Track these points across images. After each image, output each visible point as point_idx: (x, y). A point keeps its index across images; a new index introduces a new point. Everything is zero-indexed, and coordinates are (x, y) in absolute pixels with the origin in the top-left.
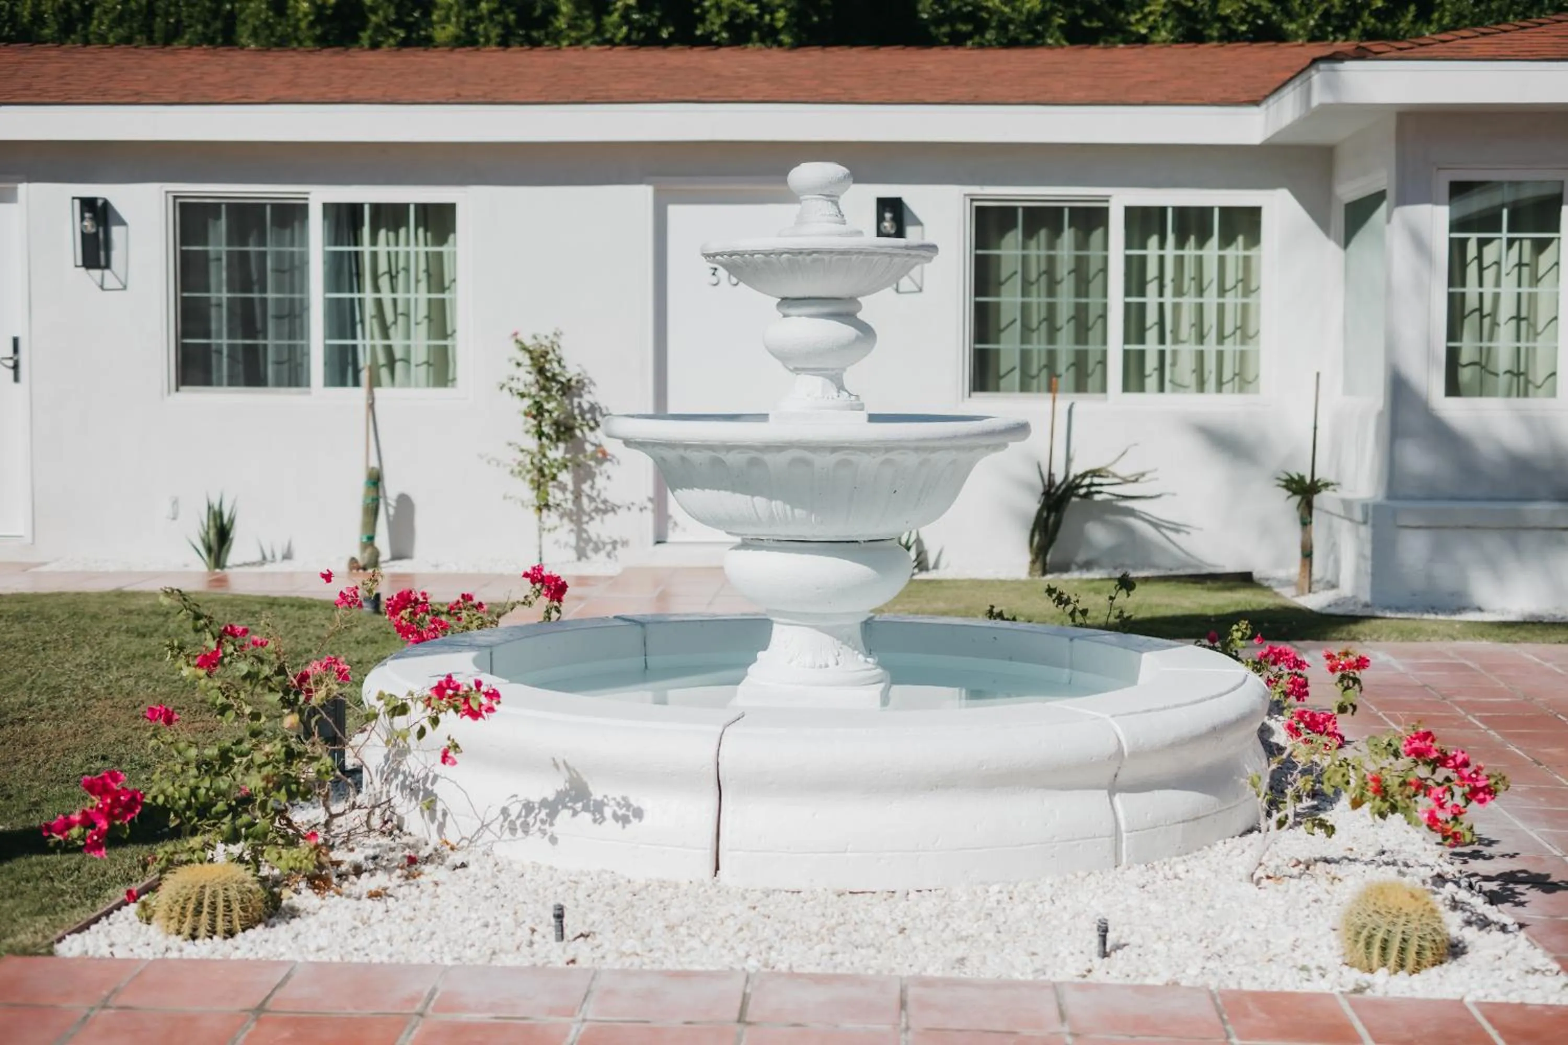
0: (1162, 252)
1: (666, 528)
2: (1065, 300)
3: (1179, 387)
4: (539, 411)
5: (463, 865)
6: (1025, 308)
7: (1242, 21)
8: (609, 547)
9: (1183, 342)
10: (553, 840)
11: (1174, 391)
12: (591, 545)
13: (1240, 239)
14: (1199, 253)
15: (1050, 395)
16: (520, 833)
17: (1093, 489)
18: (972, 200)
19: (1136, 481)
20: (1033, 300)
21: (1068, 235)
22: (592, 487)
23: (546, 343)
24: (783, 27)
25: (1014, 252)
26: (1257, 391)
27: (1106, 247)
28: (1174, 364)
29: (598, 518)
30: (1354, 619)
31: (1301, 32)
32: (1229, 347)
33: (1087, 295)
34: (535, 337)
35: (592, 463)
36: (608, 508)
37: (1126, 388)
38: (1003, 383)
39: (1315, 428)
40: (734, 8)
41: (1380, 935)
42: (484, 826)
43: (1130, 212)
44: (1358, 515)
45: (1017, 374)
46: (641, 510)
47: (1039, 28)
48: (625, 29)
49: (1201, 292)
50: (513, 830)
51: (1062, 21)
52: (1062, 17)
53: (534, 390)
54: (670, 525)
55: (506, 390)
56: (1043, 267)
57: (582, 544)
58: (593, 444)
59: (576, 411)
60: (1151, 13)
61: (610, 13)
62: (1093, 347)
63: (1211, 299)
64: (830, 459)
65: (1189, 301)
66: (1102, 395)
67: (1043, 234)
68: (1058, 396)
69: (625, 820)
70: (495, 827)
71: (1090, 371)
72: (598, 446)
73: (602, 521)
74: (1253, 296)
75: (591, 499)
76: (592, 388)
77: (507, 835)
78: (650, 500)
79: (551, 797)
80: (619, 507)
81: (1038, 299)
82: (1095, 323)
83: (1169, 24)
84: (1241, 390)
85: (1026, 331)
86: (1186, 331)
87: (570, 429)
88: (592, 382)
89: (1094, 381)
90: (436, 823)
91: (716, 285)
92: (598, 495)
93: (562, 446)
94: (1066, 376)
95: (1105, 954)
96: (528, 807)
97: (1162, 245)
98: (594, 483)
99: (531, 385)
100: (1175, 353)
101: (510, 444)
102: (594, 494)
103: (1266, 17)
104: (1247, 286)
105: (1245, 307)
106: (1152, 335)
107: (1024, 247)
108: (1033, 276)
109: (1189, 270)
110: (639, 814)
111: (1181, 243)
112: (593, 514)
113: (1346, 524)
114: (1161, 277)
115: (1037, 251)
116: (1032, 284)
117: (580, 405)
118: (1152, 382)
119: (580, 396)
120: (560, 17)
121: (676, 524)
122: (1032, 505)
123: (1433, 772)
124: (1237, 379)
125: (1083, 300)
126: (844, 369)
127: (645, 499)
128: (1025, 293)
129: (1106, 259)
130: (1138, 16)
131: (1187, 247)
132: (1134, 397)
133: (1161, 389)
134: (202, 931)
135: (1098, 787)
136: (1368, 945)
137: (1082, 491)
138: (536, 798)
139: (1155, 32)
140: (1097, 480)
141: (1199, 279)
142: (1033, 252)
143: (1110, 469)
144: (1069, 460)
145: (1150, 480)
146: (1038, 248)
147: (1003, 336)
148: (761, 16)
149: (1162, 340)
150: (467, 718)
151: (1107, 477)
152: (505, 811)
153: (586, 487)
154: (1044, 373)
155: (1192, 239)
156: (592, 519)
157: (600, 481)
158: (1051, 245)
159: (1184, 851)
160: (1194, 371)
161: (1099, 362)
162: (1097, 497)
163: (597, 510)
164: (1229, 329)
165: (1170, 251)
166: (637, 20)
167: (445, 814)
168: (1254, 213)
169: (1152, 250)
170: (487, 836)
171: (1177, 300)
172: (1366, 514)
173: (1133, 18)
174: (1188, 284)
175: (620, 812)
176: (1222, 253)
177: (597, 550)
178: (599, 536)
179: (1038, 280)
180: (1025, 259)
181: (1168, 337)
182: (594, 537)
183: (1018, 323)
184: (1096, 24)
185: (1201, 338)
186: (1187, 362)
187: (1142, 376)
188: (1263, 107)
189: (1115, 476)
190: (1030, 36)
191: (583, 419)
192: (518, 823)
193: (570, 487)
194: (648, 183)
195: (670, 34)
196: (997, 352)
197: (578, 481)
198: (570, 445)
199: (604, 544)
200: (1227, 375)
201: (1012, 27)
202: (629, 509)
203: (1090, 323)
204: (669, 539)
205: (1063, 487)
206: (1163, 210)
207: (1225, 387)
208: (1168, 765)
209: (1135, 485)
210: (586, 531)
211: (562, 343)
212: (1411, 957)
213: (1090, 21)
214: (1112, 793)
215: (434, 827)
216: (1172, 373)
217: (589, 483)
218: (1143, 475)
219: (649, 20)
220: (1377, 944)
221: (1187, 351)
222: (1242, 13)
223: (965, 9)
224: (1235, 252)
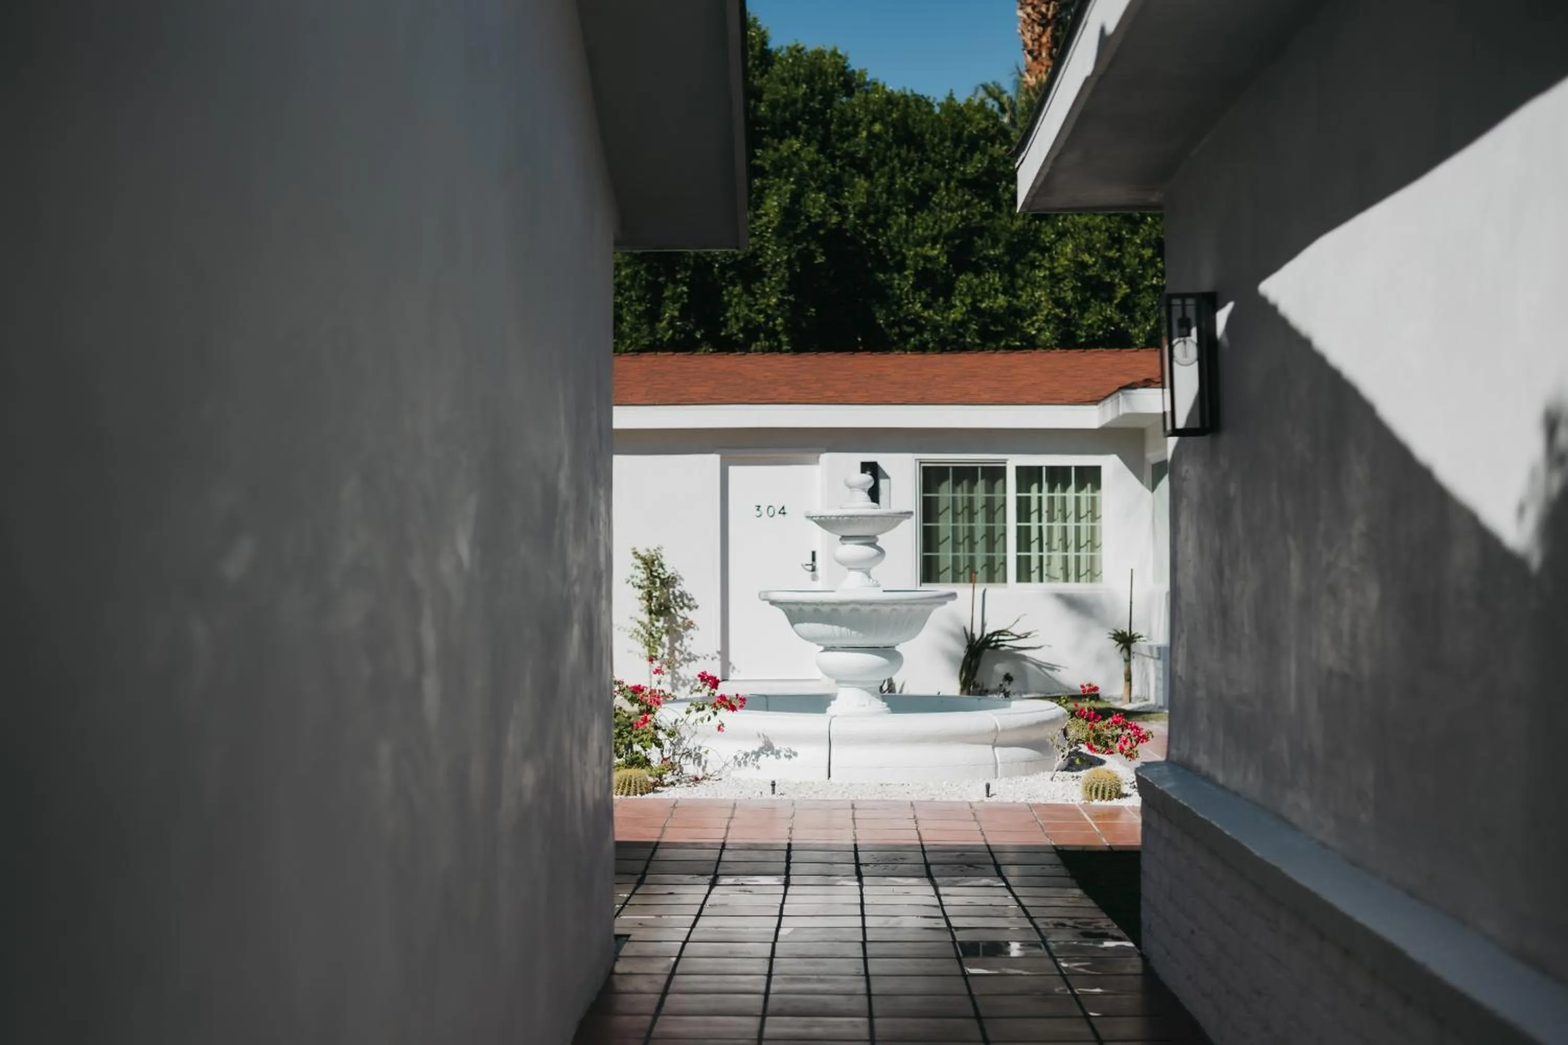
0: (1040, 495)
1: (728, 671)
2: (980, 524)
3: (1052, 578)
4: (650, 597)
5: (720, 779)
6: (955, 529)
7: (1100, 328)
8: (692, 683)
9: (1055, 550)
10: (758, 767)
11: (1049, 581)
12: (681, 682)
13: (1089, 485)
14: (1063, 494)
15: (971, 585)
16: (743, 765)
17: (1000, 643)
18: (921, 463)
19: (1026, 637)
20: (960, 524)
21: (981, 484)
22: (681, 645)
23: (653, 553)
24: (782, 331)
25: (947, 495)
26: (1101, 581)
27: (1005, 491)
28: (1049, 564)
29: (685, 665)
30: (1149, 713)
31: (1141, 335)
32: (1084, 553)
33: (993, 522)
34: (648, 550)
35: (681, 630)
36: (691, 658)
37: (1019, 579)
38: (941, 577)
39: (1131, 603)
40: (748, 317)
41: (1095, 786)
42: (726, 764)
43: (1019, 469)
44: (1155, 654)
45: (950, 572)
46: (713, 659)
47: (961, 330)
48: (671, 332)
49: (1065, 519)
50: (740, 765)
51: (975, 327)
52: (976, 324)
53: (646, 583)
54: (731, 669)
55: (630, 583)
56: (966, 504)
57: (675, 681)
58: (682, 617)
59: (671, 597)
60: (1037, 321)
61: (661, 322)
62: (998, 554)
63: (1071, 524)
64: (869, 608)
65: (1057, 525)
66: (1004, 585)
67: (965, 483)
68: (976, 585)
69: (790, 757)
70: (731, 765)
71: (996, 568)
72: (685, 619)
73: (688, 666)
74: (1098, 521)
75: (681, 653)
76: (682, 582)
77: (737, 767)
78: (718, 653)
79: (756, 749)
80: (698, 657)
81: (963, 524)
82: (999, 538)
83: (1051, 327)
84: (1091, 581)
85: (956, 545)
86: (1056, 543)
87: (667, 608)
88: (681, 579)
89: (998, 576)
90: (701, 767)
91: (758, 517)
92: (685, 650)
93: (662, 619)
94: (981, 573)
95: (988, 796)
96: (746, 755)
97: (1040, 490)
98: (682, 642)
99: (644, 580)
100: (1049, 557)
101: (631, 618)
102: (683, 649)
103: (1117, 325)
104: (1094, 515)
105: (1093, 528)
106: (1035, 546)
107: (954, 491)
108: (960, 509)
109: (1058, 505)
110: (795, 754)
111: (1052, 489)
112: (682, 662)
113: (1152, 661)
114: (1040, 510)
115: (962, 494)
116: (959, 514)
117: (673, 592)
118: (1035, 576)
119: (674, 587)
120: (625, 324)
121: (734, 668)
122: (960, 651)
123: (1123, 730)
124: (1089, 573)
125: (991, 525)
126: (870, 569)
127: (715, 652)
128: (955, 520)
129: (1005, 499)
130: (1029, 322)
131: (1056, 490)
132: (1024, 585)
133: (1041, 580)
134: (632, 793)
135: (987, 744)
136: (1091, 790)
137: (993, 644)
138: (750, 751)
139: (1043, 332)
140: (1001, 638)
141: (1064, 510)
142: (959, 495)
143: (1010, 630)
144: (983, 626)
145: (1033, 637)
146: (962, 492)
147: (941, 547)
148: (766, 323)
149: (1041, 550)
150: (730, 711)
151: (1007, 635)
152: (736, 758)
153: (677, 645)
154: (967, 571)
155: (1059, 485)
156: (681, 665)
157: (686, 641)
158: (971, 490)
159: (1027, 773)
160: (1062, 568)
161: (1002, 564)
162: (1002, 648)
163: (685, 660)
164: (1083, 541)
165: (1045, 494)
166: (679, 326)
167: (706, 762)
168: (1097, 470)
169: (1034, 494)
170: (727, 768)
171: (1050, 524)
172: (1159, 654)
173: (1025, 324)
174: (1057, 514)
175: (787, 754)
176: (1078, 495)
177: (684, 685)
178: (685, 676)
179: (963, 512)
180: (954, 499)
181: (1045, 547)
182: (683, 677)
183: (950, 539)
184: (1000, 329)
185: (1066, 548)
186: (1057, 563)
187: (1029, 572)
188: (1101, 405)
189: (1012, 634)
190: (954, 337)
191: (676, 602)
192: (742, 762)
193: (668, 645)
194: (717, 453)
195: (702, 335)
196: (938, 557)
197: (672, 642)
198: (667, 618)
199: (689, 681)
200: (1082, 571)
201: (942, 330)
202: (705, 658)
203: (996, 538)
204: (730, 678)
205: (981, 641)
206: (1040, 468)
207: (1083, 579)
208: (1016, 737)
209: (1025, 640)
210: (677, 673)
211: (663, 554)
212: (1107, 795)
213: (995, 326)
214: (993, 748)
215: (700, 769)
216: (1048, 570)
217: (680, 642)
218: (1029, 633)
219: (687, 326)
220: (1094, 790)
221: (1057, 556)
222: (1100, 323)
223: (909, 318)
224: (1085, 494)
